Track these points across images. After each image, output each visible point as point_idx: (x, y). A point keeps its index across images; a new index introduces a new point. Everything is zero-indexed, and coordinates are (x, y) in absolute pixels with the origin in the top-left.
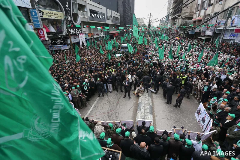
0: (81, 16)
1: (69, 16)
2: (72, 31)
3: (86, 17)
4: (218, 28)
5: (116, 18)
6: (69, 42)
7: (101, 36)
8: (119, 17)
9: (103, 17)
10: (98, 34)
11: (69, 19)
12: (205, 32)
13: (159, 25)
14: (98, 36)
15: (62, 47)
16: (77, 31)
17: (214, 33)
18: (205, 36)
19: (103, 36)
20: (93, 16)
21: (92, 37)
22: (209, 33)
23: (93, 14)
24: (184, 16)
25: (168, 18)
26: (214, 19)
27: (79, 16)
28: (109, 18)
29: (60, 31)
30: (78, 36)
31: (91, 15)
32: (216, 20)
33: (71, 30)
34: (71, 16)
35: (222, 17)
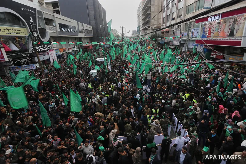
0: (49, 31)
1: (35, 31)
2: (40, 48)
3: (55, 32)
4: (183, 39)
5: (88, 31)
6: (37, 60)
7: (74, 50)
8: (91, 29)
9: (75, 30)
10: (71, 48)
11: (35, 35)
12: (172, 42)
13: (132, 35)
14: (71, 51)
15: (29, 67)
16: (46, 48)
17: (180, 43)
18: (173, 45)
19: (76, 50)
20: (64, 30)
21: (64, 52)
22: (176, 43)
23: (63, 29)
24: (153, 27)
25: (140, 29)
26: (179, 31)
27: (47, 31)
28: (81, 31)
29: (24, 49)
30: (48, 53)
31: (61, 29)
32: (179, 32)
33: (38, 47)
34: (37, 32)
35: (184, 29)
